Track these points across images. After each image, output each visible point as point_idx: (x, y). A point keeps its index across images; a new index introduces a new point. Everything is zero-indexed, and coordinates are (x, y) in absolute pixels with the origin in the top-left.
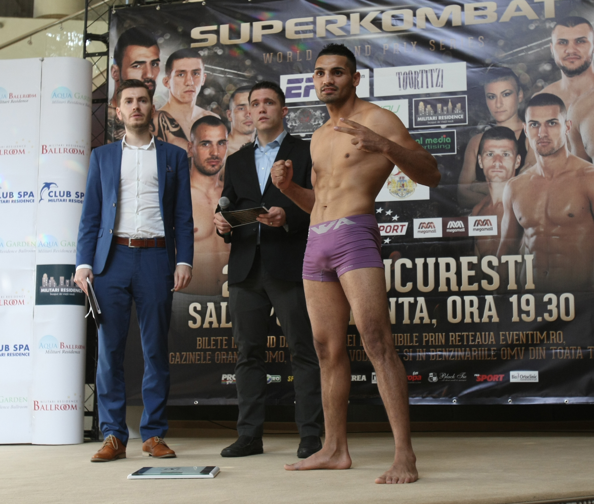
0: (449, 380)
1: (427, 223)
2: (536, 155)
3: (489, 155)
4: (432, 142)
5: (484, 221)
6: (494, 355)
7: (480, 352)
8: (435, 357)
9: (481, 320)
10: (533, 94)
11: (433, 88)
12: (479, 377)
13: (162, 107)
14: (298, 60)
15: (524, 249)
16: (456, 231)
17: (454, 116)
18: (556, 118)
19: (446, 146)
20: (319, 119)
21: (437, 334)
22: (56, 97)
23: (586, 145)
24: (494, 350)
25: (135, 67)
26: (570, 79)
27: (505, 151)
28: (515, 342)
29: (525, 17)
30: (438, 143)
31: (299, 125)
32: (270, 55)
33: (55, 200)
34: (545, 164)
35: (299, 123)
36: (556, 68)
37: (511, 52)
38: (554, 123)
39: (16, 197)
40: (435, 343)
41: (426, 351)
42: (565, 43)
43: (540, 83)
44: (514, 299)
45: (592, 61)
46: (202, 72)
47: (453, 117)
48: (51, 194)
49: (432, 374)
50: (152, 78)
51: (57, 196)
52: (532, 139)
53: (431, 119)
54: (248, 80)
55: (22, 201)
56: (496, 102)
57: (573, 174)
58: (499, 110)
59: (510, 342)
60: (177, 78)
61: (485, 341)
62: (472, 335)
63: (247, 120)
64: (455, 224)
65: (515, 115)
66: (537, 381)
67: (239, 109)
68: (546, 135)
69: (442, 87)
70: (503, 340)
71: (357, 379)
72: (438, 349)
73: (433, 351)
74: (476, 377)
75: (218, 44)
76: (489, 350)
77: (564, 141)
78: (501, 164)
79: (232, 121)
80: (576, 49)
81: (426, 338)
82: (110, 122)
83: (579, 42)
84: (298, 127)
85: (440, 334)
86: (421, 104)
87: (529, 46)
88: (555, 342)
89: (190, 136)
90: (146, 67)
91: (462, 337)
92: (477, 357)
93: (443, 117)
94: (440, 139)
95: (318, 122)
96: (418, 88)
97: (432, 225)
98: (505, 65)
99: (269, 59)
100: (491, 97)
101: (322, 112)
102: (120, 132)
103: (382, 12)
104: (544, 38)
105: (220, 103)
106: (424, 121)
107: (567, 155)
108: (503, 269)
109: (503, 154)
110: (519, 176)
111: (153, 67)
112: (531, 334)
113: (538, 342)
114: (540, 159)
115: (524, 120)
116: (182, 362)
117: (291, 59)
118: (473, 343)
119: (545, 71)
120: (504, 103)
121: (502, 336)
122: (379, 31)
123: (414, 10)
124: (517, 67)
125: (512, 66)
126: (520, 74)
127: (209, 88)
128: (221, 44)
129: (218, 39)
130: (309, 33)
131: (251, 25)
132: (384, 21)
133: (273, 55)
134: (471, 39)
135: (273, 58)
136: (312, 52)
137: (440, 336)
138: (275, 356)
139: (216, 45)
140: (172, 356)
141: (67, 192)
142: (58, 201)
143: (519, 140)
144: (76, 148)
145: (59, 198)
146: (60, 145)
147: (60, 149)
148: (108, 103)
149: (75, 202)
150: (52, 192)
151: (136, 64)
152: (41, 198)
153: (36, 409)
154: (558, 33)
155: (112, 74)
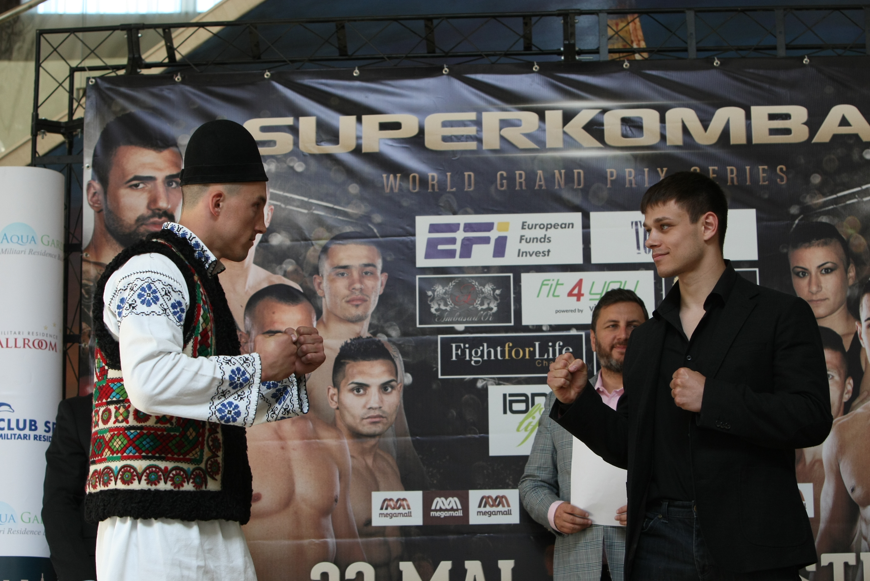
14: (448, 190)
15: (859, 542)
20: (490, 299)
22: (8, 242)
25: (135, 188)
29: (856, 137)
31: (451, 308)
32: (395, 177)
33: (9, 436)
35: (453, 304)
37: (834, 196)
50: (168, 209)
51: (13, 429)
54: (355, 221)
56: (810, 283)
58: (814, 298)
63: (354, 296)
65: (842, 308)
67: (337, 274)
75: (296, 152)
79: (324, 296)
82: (87, 288)
84: (452, 313)
87: (864, 187)
89: (243, 321)
90: (155, 187)
95: (489, 304)
98: (824, 219)
99: (393, 184)
100: (801, 274)
101: (495, 287)
103: (604, 111)
105: (300, 262)
110: (850, 415)
111: (170, 188)
115: (858, 318)
117: (436, 187)
120: (823, 285)
122: (599, 145)
123: (662, 111)
124: (845, 223)
125: (835, 221)
126: (850, 236)
127: (279, 233)
128: (302, 153)
129: (296, 143)
130: (467, 141)
131: (359, 120)
132: (607, 128)
133: (401, 177)
134: (763, 169)
135: (401, 183)
136: (475, 176)
139: (292, 153)
141: (31, 421)
142: (15, 438)
143: (849, 351)
144: (45, 338)
145: (16, 431)
146: (17, 333)
147: (16, 339)
148: (82, 252)
149: (44, 441)
150: (3, 420)
151: (137, 182)
155: (90, 199)
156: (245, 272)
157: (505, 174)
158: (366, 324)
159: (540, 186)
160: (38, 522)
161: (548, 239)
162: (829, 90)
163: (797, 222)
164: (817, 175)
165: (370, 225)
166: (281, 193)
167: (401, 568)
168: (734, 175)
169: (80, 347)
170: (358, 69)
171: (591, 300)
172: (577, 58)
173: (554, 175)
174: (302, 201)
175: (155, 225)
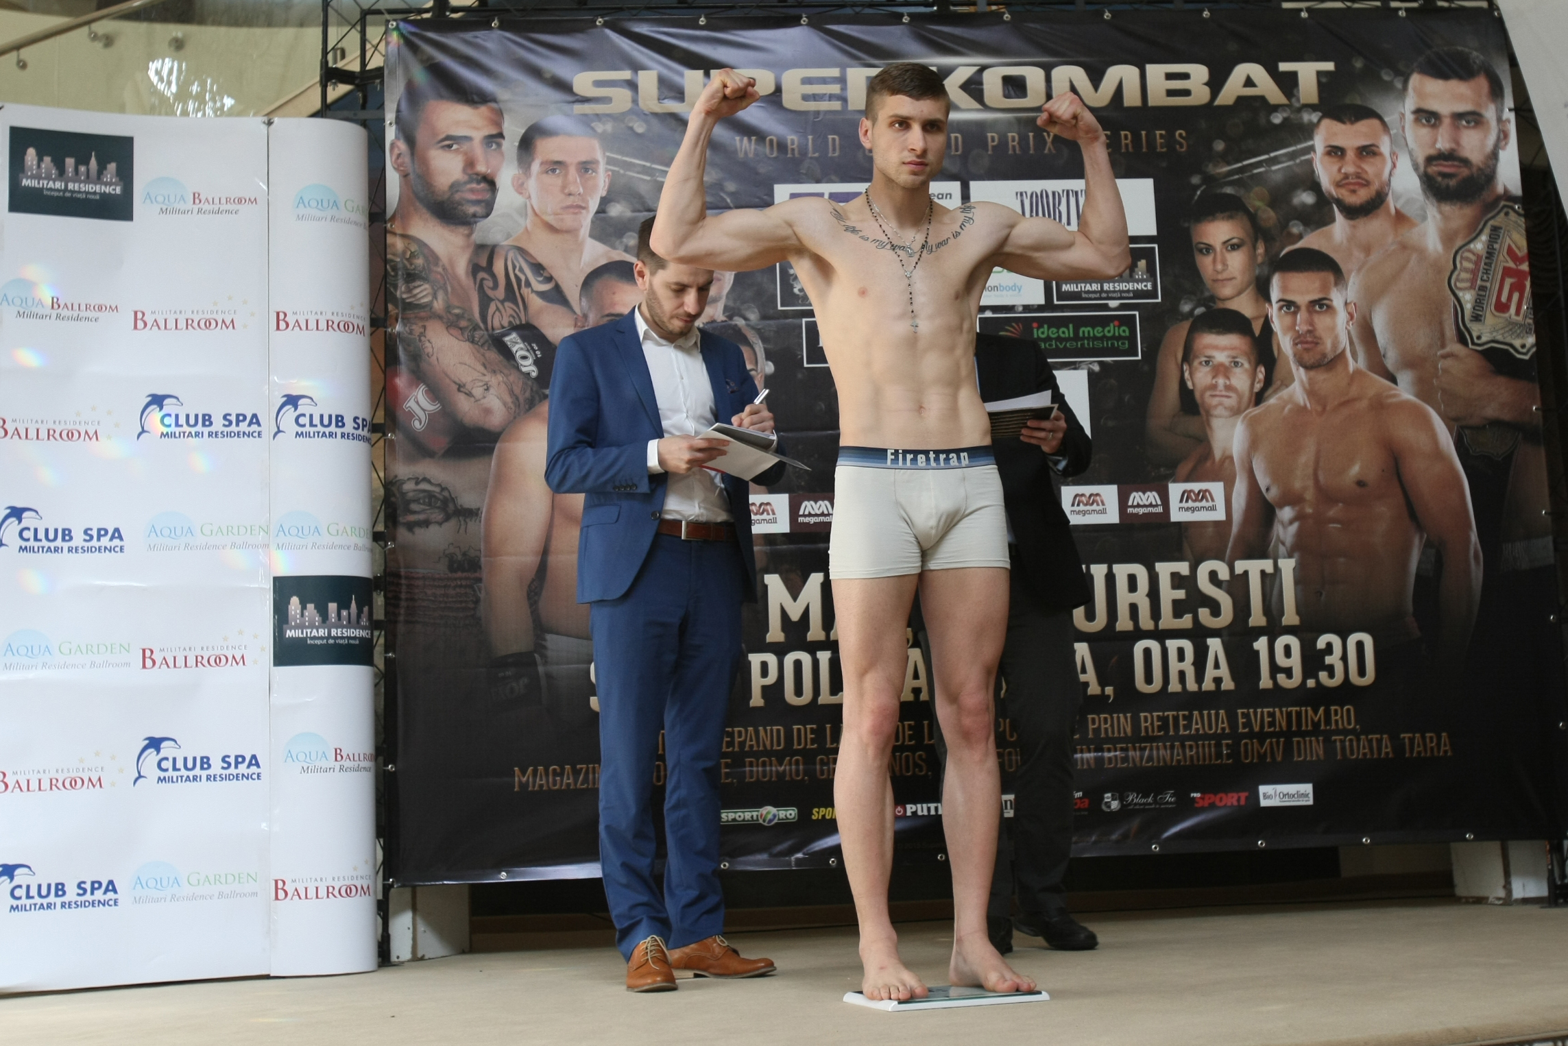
0: (1142, 807)
1: (1088, 496)
2: (1293, 366)
3: (1204, 363)
4: (1092, 335)
5: (1199, 492)
6: (1227, 754)
7: (1200, 750)
8: (1113, 761)
9: (1200, 687)
10: (1283, 249)
12: (1200, 798)
13: (511, 239)
14: (810, 155)
15: (1276, 547)
16: (1147, 511)
17: (1133, 285)
18: (1328, 297)
19: (1120, 344)
21: (1115, 715)
22: (305, 206)
23: (1385, 349)
24: (1227, 745)
25: (447, 149)
26: (1352, 222)
27: (1234, 357)
28: (1266, 729)
29: (1262, 99)
30: (1104, 336)
32: (750, 140)
33: (312, 435)
34: (1310, 384)
36: (1323, 201)
37: (1239, 165)
38: (1325, 307)
39: (218, 424)
40: (1113, 732)
41: (1096, 750)
42: (1340, 154)
43: (1296, 228)
44: (1261, 644)
45: (1389, 190)
46: (602, 167)
47: (1130, 286)
48: (302, 420)
49: (1109, 795)
50: (489, 174)
51: (316, 426)
52: (1285, 334)
53: (1088, 287)
55: (233, 434)
56: (1214, 261)
57: (1364, 404)
58: (1220, 277)
59: (1257, 729)
60: (544, 176)
61: (1210, 728)
62: (1184, 715)
64: (1144, 497)
65: (1251, 288)
66: (1311, 802)
68: (1310, 328)
70: (1244, 726)
72: (1119, 746)
73: (1109, 750)
74: (1193, 798)
75: (636, 111)
76: (1218, 745)
77: (1344, 341)
78: (1228, 383)
80: (1359, 167)
81: (1094, 723)
82: (392, 264)
83: (1364, 153)
85: (1121, 715)
87: (1272, 155)
88: (1340, 726)
89: (578, 302)
90: (472, 148)
91: (1164, 720)
92: (1195, 758)
93: (1111, 285)
94: (1107, 329)
97: (1098, 498)
98: (1229, 190)
99: (748, 148)
100: (1204, 251)
102: (415, 287)
103: (983, 68)
104: (1300, 142)
106: (1074, 292)
107: (1351, 368)
108: (1238, 586)
109: (1231, 362)
110: (1263, 405)
111: (489, 149)
112: (1296, 711)
113: (1310, 728)
114: (1300, 374)
115: (1268, 299)
116: (578, 786)
117: (796, 152)
118: (1188, 732)
119: (1304, 205)
120: (1229, 263)
121: (1243, 718)
122: (979, 106)
123: (1048, 69)
124: (1252, 195)
125: (1241, 193)
126: (1257, 209)
127: (618, 202)
128: (643, 111)
129: (635, 101)
130: (828, 101)
131: (707, 75)
132: (986, 87)
133: (756, 140)
134: (1161, 135)
135: (758, 147)
136: (840, 139)
137: (1122, 719)
138: (783, 768)
139: (631, 112)
140: (555, 773)
141: (337, 416)
142: (318, 436)
143: (1259, 336)
144: (351, 319)
145: (320, 428)
146: (318, 312)
147: (317, 321)
148: (385, 223)
149: (353, 439)
150: (304, 415)
151: (449, 142)
152: (278, 428)
153: (279, 897)
154: (1326, 133)
155: (393, 160)
156: (580, 247)
158: (720, 306)
160: (347, 535)
162: (1233, 46)
163: (1199, 193)
164: (1220, 141)
165: (722, 194)
166: (619, 157)
167: (766, 581)
168: (1128, 141)
169: (386, 332)
170: (706, 18)
172: (952, 8)
174: (644, 166)
175: (472, 193)
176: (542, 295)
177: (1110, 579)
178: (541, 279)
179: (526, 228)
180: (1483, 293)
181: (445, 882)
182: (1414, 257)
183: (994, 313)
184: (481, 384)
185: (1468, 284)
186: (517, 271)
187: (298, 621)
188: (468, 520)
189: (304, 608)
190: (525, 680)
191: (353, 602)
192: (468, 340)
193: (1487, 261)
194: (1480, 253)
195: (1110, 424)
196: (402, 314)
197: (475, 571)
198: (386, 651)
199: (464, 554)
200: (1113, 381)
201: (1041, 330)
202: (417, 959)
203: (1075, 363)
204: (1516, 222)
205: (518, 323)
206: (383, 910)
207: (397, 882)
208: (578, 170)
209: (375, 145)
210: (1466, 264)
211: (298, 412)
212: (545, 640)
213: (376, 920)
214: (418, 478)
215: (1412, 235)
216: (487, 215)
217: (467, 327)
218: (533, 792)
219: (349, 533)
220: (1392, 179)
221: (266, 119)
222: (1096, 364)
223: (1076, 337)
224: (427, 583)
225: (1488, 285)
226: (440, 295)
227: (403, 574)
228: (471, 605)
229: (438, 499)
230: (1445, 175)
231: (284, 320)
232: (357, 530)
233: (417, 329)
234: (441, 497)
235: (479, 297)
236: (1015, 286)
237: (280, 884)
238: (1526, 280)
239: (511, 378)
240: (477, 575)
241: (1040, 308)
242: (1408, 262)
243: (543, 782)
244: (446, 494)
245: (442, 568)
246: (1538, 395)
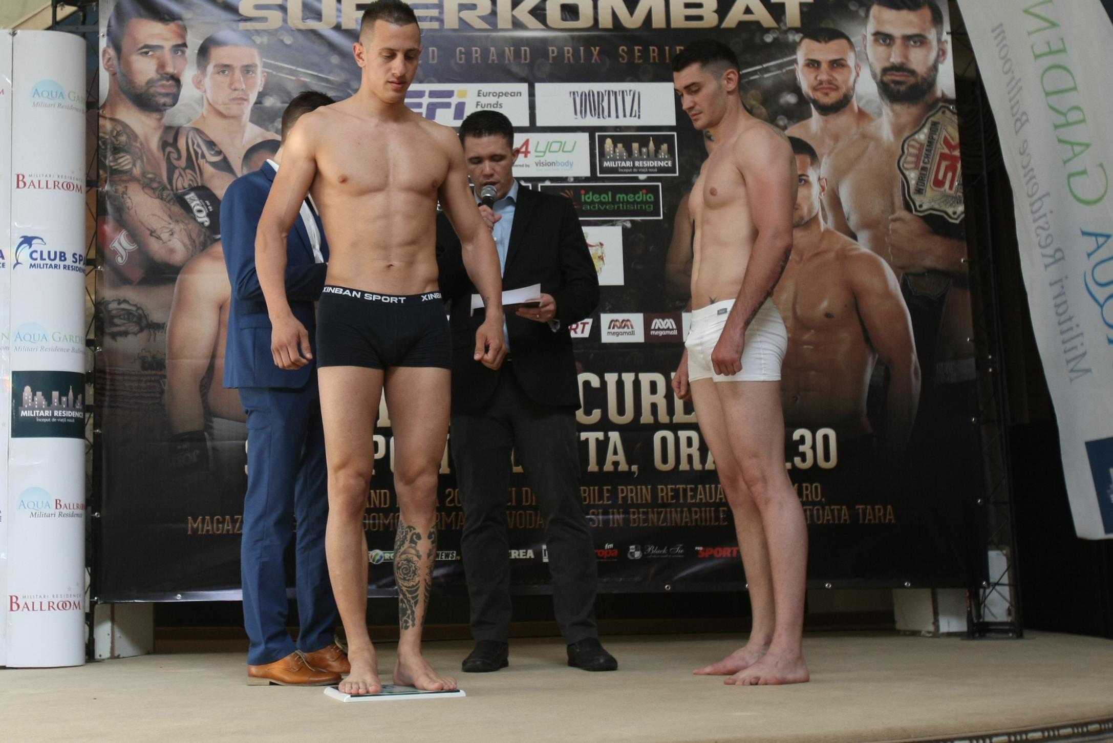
0: (658, 556)
1: (621, 321)
4: (625, 200)
6: (723, 517)
7: (703, 514)
8: (637, 521)
9: (703, 467)
11: (625, 118)
12: (702, 551)
13: (191, 123)
16: (665, 334)
17: (658, 163)
18: (805, 174)
19: (647, 207)
21: (639, 487)
22: (39, 96)
23: (848, 214)
24: (724, 511)
25: (145, 55)
26: (824, 118)
29: (757, 23)
30: (635, 201)
33: (42, 266)
36: (803, 101)
38: (803, 181)
40: (637, 500)
41: (624, 513)
42: (816, 65)
43: (783, 122)
45: (853, 94)
46: (259, 70)
47: (655, 164)
48: (34, 255)
49: (633, 547)
50: (175, 74)
51: (45, 260)
53: (623, 164)
54: (336, 87)
57: (831, 255)
60: (217, 76)
61: (711, 498)
62: (691, 488)
64: (663, 323)
69: (639, 117)
71: (519, 555)
72: (641, 510)
73: (634, 513)
74: (697, 550)
75: (285, 28)
76: (717, 511)
77: (817, 207)
80: (832, 76)
81: (623, 492)
82: (103, 140)
83: (835, 65)
85: (643, 487)
86: (609, 142)
87: (765, 65)
88: (810, 499)
89: (240, 170)
90: (163, 54)
91: (676, 491)
92: (699, 520)
93: (641, 162)
94: (638, 195)
96: (603, 117)
97: (628, 323)
102: (120, 158)
104: (786, 56)
106: (612, 168)
107: (822, 228)
111: (176, 55)
116: (235, 531)
118: (694, 501)
119: (788, 104)
122: (542, 27)
124: (751, 96)
126: (754, 107)
127: (271, 96)
128: (290, 28)
129: (285, 21)
130: (431, 21)
131: (339, 2)
132: (549, 12)
136: (438, 51)
137: (644, 490)
138: (388, 521)
139: (281, 28)
140: (218, 522)
141: (61, 253)
142: (46, 267)
144: (72, 181)
145: (48, 261)
146: (48, 176)
147: (47, 182)
148: (98, 109)
149: (73, 270)
150: (36, 251)
151: (147, 50)
152: (17, 261)
153: (13, 609)
154: (806, 50)
155: (105, 63)
156: (242, 128)
157: (463, 50)
159: (493, 60)
160: (67, 341)
161: (500, 105)
166: (272, 62)
168: (655, 54)
169: (97, 191)
171: (536, 156)
173: (504, 51)
174: (291, 69)
175: (162, 88)
176: (214, 164)
177: (637, 384)
178: (213, 152)
179: (203, 114)
180: (925, 173)
181: (136, 601)
182: (872, 145)
183: (551, 183)
184: (167, 230)
185: (912, 166)
186: (195, 147)
187: (30, 405)
188: (156, 332)
189: (34, 394)
190: (197, 452)
191: (71, 391)
192: (158, 197)
193: (928, 148)
194: (923, 142)
195: (638, 267)
196: (110, 177)
197: (161, 370)
198: (95, 428)
199: (153, 357)
200: (641, 235)
201: (587, 196)
202: (114, 657)
203: (612, 221)
204: (951, 119)
205: (195, 185)
206: (90, 620)
207: (101, 599)
208: (242, 72)
209: (92, 52)
210: (912, 150)
211: (32, 249)
212: (212, 422)
213: (84, 628)
214: (120, 300)
215: (870, 128)
216: (174, 105)
217: (158, 188)
218: (201, 535)
219: (69, 340)
220: (856, 85)
221: (11, 31)
222: (628, 222)
223: (614, 202)
224: (125, 378)
225: (928, 166)
226: (138, 164)
227: (108, 371)
228: (158, 395)
229: (135, 316)
230: (896, 82)
231: (22, 180)
232: (74, 337)
233: (121, 189)
234: (137, 314)
235: (167, 165)
236: (568, 162)
237: (14, 599)
238: (958, 162)
239: (190, 226)
240: (162, 372)
241: (586, 179)
242: (867, 147)
243: (210, 528)
244: (140, 312)
245: (136, 367)
246: (966, 249)
